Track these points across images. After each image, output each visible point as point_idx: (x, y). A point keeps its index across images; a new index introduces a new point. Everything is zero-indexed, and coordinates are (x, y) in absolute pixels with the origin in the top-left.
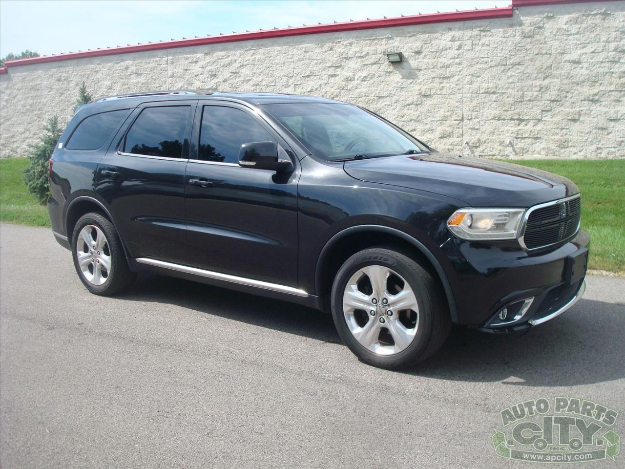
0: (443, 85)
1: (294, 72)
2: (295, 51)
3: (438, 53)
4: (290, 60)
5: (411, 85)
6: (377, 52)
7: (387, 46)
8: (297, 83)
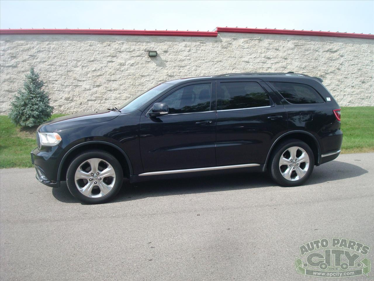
0: (181, 70)
1: (81, 58)
2: (82, 44)
3: (177, 53)
4: (78, 50)
5: (162, 70)
6: (140, 50)
7: (147, 47)
8: (84, 65)
